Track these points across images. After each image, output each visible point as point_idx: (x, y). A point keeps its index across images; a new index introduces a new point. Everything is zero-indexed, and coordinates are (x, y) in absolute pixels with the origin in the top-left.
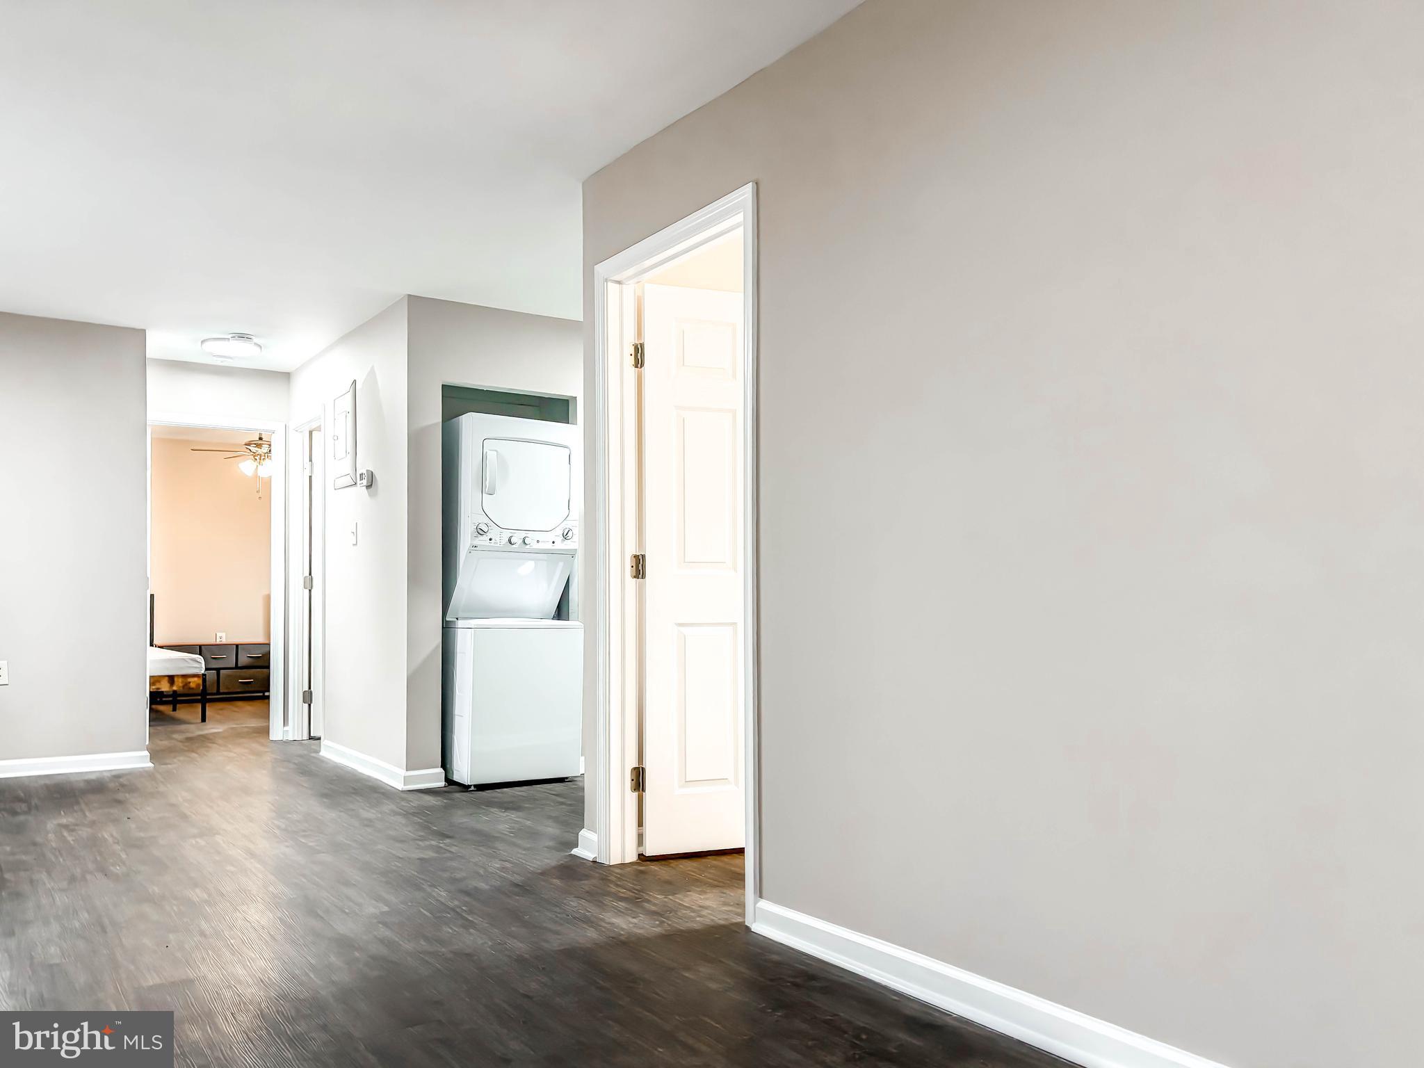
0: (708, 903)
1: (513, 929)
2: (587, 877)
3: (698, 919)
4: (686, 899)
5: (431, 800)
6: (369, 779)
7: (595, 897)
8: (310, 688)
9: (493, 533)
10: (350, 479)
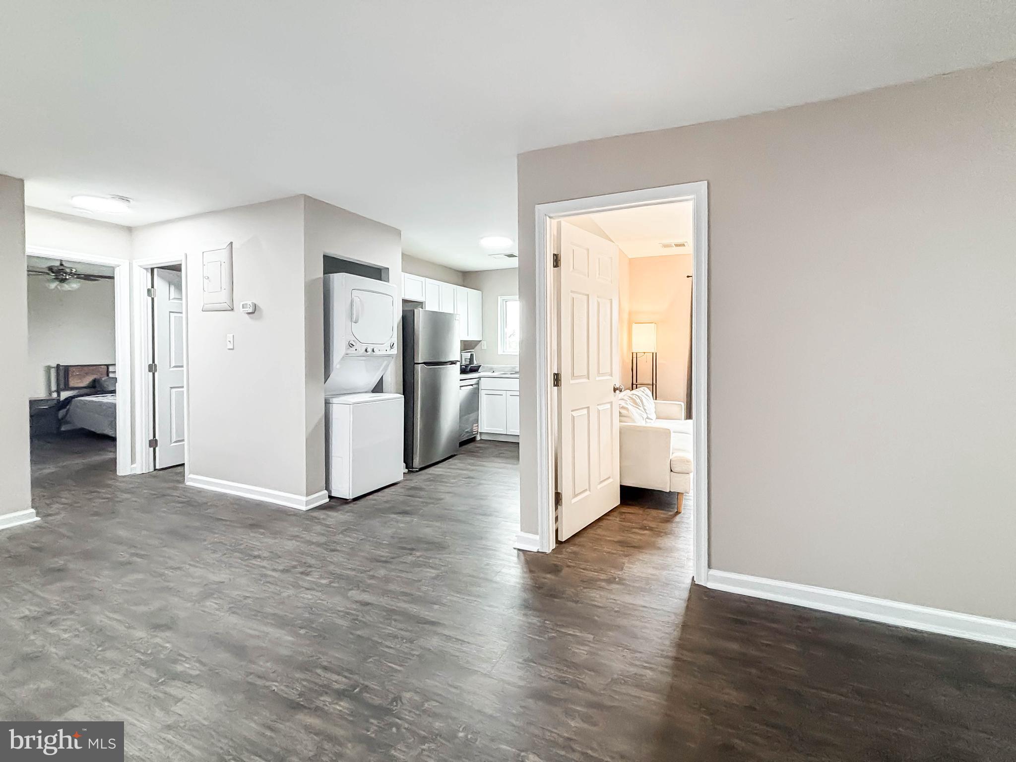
8: (154, 436)
9: (357, 346)
10: (225, 306)
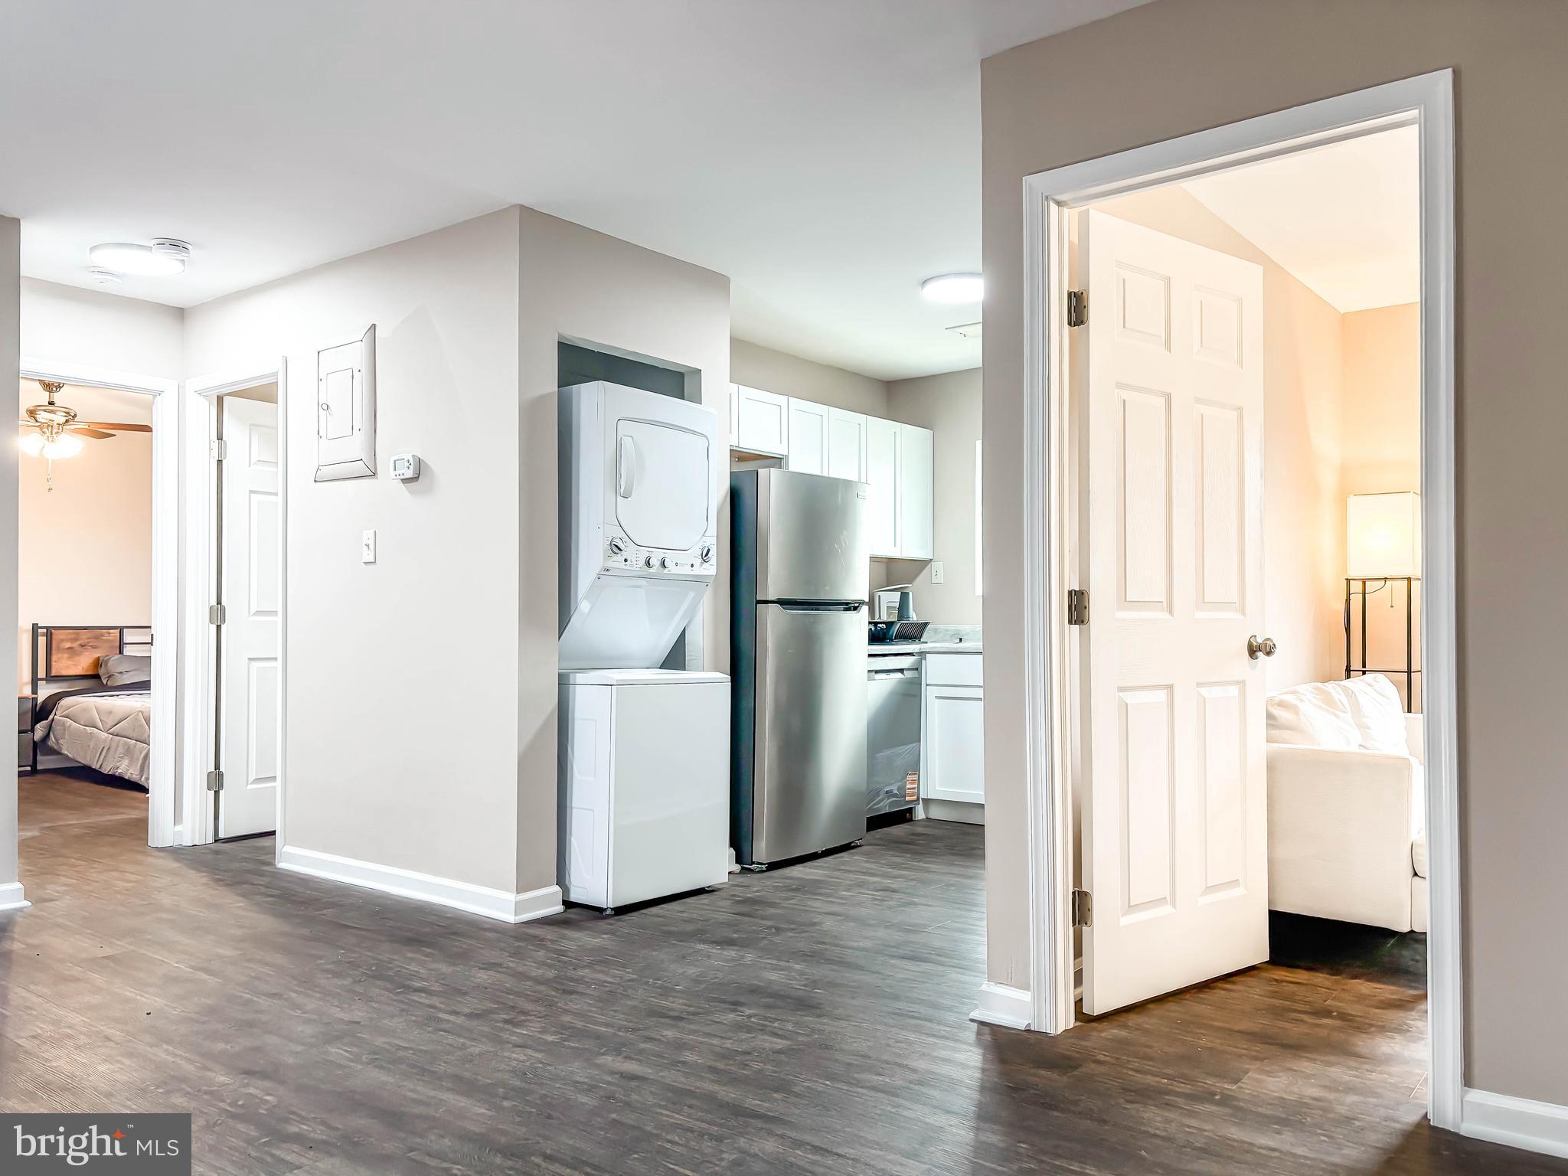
8: (217, 768)
9: (629, 551)
10: (359, 468)
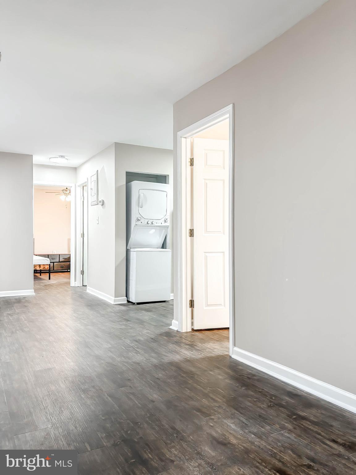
0: (216, 347)
1: (152, 354)
2: (175, 336)
3: (213, 353)
4: (209, 345)
5: (123, 308)
6: (102, 300)
7: (178, 343)
8: (83, 270)
9: (142, 220)
10: (96, 203)
